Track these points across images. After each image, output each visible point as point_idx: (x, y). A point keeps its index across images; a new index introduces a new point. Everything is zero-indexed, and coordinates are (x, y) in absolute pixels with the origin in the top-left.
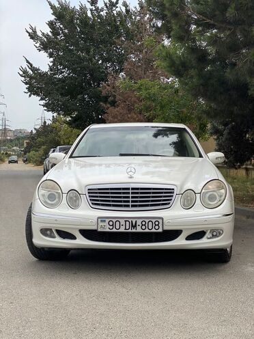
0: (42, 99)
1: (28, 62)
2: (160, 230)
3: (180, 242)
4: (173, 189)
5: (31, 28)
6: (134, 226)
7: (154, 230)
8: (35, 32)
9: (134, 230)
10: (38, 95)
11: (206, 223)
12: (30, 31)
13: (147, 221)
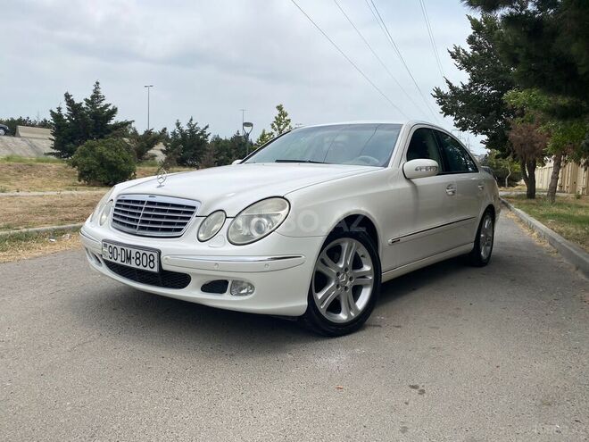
0: (456, 119)
1: (448, 82)
2: (155, 270)
3: (191, 293)
4: (194, 208)
5: (455, 48)
6: (129, 259)
7: (148, 269)
8: (458, 51)
9: (128, 265)
10: (452, 114)
11: (216, 267)
12: (453, 50)
13: (141, 252)
